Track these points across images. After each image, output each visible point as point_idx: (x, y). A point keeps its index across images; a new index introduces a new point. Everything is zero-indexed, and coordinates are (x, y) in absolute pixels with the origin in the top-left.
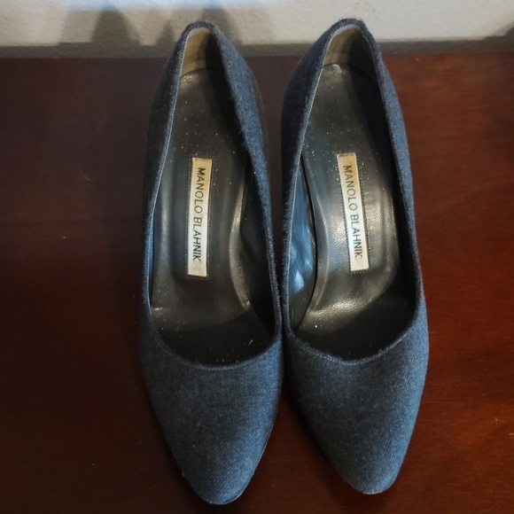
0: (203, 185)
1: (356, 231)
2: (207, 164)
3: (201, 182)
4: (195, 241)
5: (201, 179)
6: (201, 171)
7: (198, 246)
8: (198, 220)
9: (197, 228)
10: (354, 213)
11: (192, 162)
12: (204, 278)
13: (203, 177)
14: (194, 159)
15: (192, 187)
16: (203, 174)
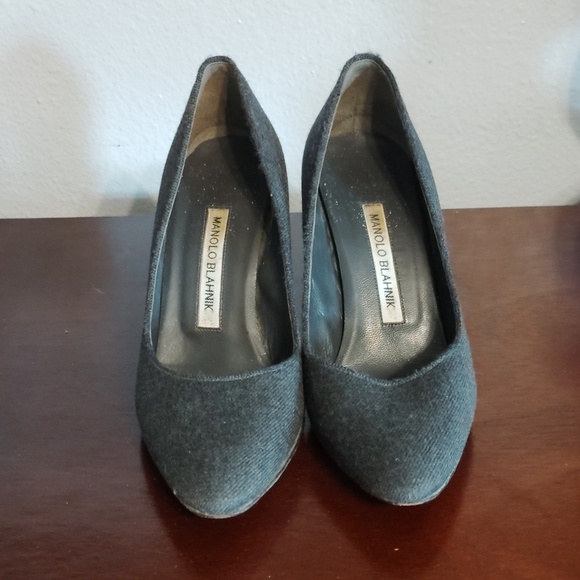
0: (218, 232)
1: (386, 278)
2: (224, 214)
3: (217, 229)
4: (207, 288)
5: (216, 227)
6: (217, 220)
7: (210, 293)
8: (211, 267)
9: (210, 275)
10: (383, 259)
11: (207, 212)
12: (216, 329)
13: (219, 225)
14: (210, 210)
15: (207, 234)
16: (219, 222)
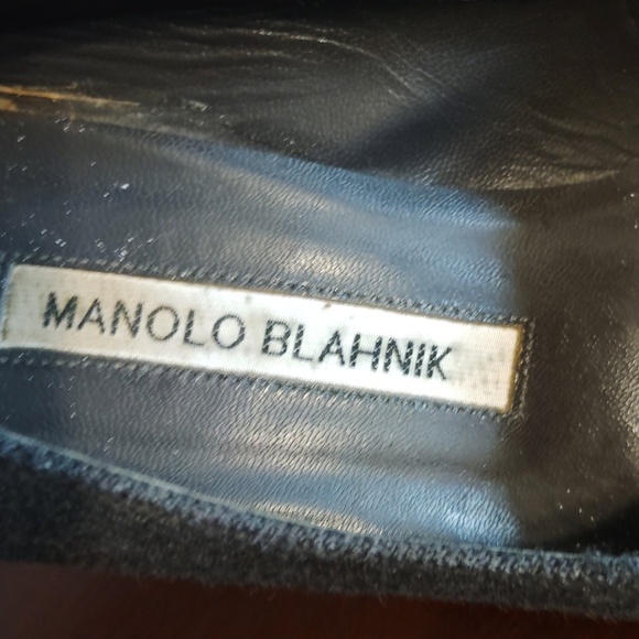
0: (120, 307)
2: (31, 286)
3: (107, 314)
4: (364, 362)
5: (93, 314)
6: (58, 312)
8: (276, 337)
9: (312, 346)
12: (524, 340)
13: (84, 305)
15: (124, 354)
16: (71, 305)
